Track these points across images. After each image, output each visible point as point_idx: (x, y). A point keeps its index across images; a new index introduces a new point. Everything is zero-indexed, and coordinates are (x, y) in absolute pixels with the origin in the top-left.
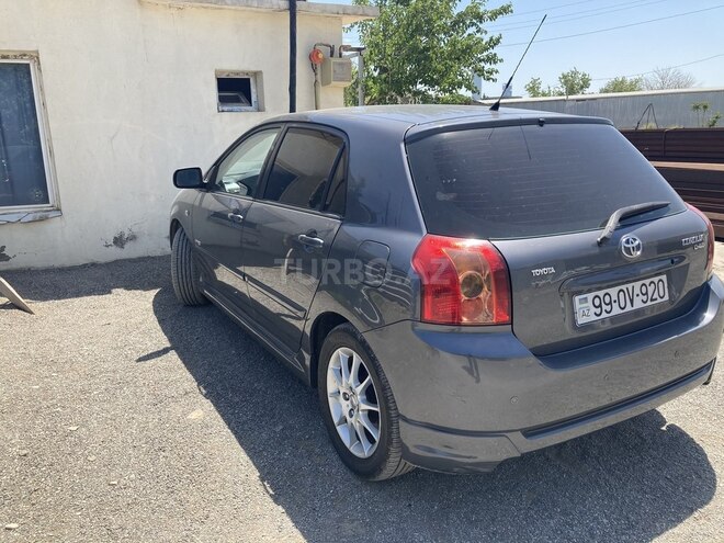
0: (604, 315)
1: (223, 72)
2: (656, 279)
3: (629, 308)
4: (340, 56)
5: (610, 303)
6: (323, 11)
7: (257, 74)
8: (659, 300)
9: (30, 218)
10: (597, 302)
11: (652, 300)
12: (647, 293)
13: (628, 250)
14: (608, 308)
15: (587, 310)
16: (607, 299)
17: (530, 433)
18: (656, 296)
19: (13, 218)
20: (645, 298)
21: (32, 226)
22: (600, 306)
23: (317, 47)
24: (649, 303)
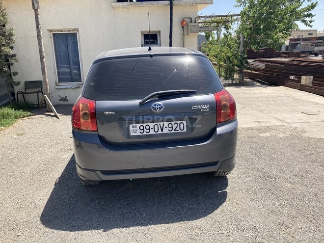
0: (145, 133)
1: (146, 32)
2: (179, 122)
3: (160, 132)
4: (195, 22)
5: (149, 129)
6: (186, 4)
7: (159, 32)
8: (180, 131)
9: (74, 87)
10: (142, 128)
11: (175, 130)
12: (172, 127)
13: (155, 109)
14: (148, 131)
15: (135, 130)
16: (148, 127)
17: (105, 173)
18: (178, 128)
19: (69, 87)
20: (171, 129)
21: (75, 89)
22: (143, 129)
23: (185, 19)
24: (173, 131)
